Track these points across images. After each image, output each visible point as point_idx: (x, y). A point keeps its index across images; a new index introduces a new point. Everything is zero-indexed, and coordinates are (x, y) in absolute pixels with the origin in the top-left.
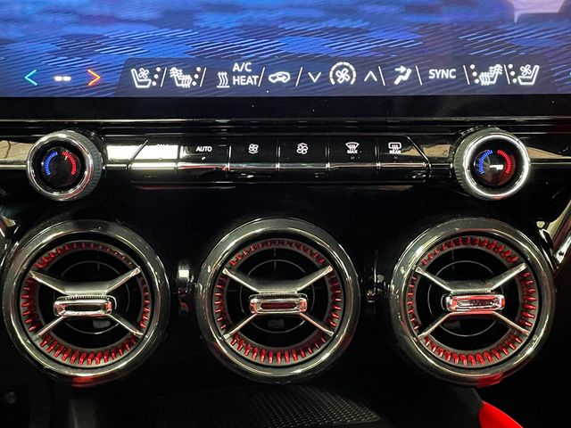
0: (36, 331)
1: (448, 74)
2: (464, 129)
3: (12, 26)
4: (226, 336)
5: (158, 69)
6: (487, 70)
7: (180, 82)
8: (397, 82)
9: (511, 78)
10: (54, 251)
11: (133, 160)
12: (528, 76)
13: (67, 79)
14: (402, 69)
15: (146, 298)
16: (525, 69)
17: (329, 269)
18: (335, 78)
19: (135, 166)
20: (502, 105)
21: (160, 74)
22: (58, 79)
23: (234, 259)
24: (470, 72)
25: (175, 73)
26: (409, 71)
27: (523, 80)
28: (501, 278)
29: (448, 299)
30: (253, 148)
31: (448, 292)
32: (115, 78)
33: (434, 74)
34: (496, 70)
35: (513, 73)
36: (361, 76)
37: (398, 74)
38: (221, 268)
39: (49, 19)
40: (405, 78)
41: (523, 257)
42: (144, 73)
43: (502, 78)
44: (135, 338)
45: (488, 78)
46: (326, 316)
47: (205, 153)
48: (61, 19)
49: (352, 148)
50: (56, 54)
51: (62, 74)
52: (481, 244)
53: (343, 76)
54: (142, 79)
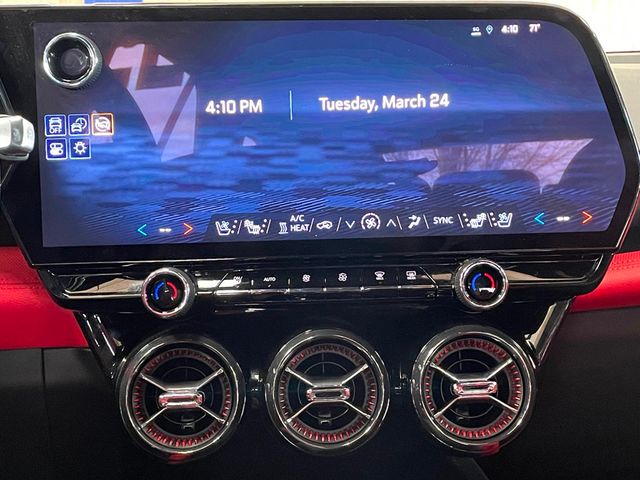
0: (143, 421)
1: (448, 220)
2: (462, 261)
3: (130, 193)
4: (289, 420)
5: (236, 221)
6: (475, 218)
7: (251, 230)
8: (410, 227)
9: (493, 222)
10: (158, 357)
11: (218, 288)
12: (505, 220)
13: (169, 230)
14: (414, 217)
15: (228, 393)
16: (502, 216)
17: (366, 366)
18: (365, 225)
19: (218, 293)
20: (489, 242)
21: (237, 225)
22: (162, 230)
23: (293, 360)
24: (463, 218)
25: (248, 224)
26: (419, 219)
27: (502, 224)
28: (494, 370)
29: (455, 386)
30: (306, 278)
31: (455, 382)
32: (203, 229)
33: (437, 220)
34: (482, 217)
35: (494, 219)
36: (384, 222)
37: (411, 220)
38: (284, 367)
39: (156, 187)
40: (417, 224)
41: (510, 354)
42: (225, 225)
43: (486, 223)
44: (219, 424)
45: (476, 222)
46: (365, 404)
47: (271, 282)
48: (165, 187)
49: (380, 276)
50: (161, 212)
51: (165, 227)
52: (478, 345)
53: (371, 223)
54: (223, 228)
